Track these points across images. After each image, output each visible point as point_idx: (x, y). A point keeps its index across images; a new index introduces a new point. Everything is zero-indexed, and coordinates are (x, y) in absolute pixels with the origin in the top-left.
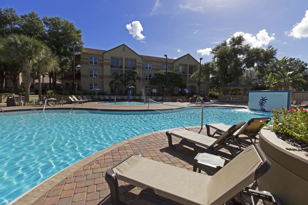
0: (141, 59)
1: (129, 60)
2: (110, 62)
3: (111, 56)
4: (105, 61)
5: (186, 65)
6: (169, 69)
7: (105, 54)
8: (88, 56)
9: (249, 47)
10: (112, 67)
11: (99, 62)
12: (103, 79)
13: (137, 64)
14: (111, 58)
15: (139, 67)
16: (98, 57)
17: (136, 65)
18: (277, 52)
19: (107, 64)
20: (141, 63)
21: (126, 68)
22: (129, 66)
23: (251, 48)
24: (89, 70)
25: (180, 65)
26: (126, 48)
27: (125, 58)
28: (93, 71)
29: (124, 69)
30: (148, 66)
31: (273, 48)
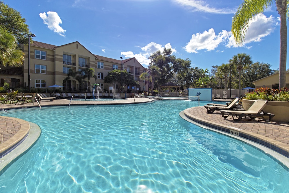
0: (95, 57)
1: (82, 58)
2: (62, 58)
3: (63, 52)
4: (56, 57)
5: (132, 67)
6: (119, 69)
7: (57, 49)
8: (34, 50)
9: (175, 58)
10: (64, 63)
11: (48, 57)
12: (54, 75)
13: (91, 63)
14: (63, 54)
15: (93, 65)
16: (47, 52)
17: (89, 63)
18: (191, 63)
19: (59, 60)
20: (94, 62)
21: (79, 65)
22: (82, 63)
23: (177, 58)
24: (34, 64)
25: (128, 66)
26: (79, 46)
27: (79, 55)
28: (41, 66)
29: (77, 66)
30: (101, 65)
31: (189, 60)
